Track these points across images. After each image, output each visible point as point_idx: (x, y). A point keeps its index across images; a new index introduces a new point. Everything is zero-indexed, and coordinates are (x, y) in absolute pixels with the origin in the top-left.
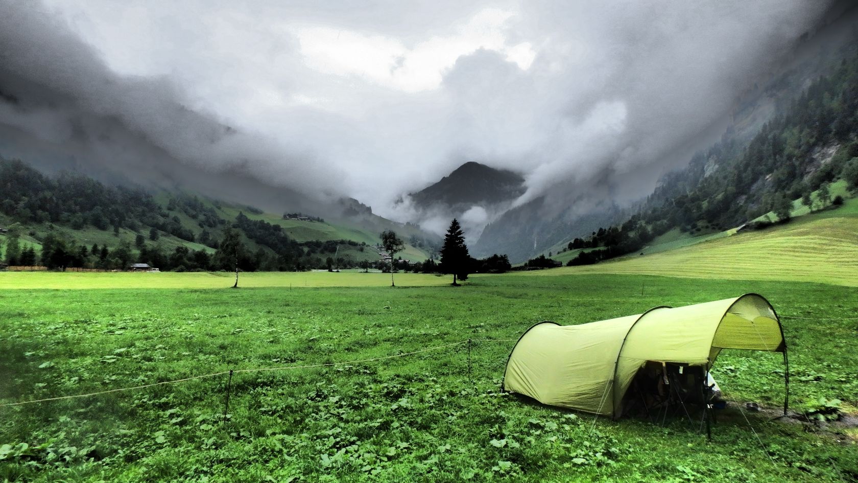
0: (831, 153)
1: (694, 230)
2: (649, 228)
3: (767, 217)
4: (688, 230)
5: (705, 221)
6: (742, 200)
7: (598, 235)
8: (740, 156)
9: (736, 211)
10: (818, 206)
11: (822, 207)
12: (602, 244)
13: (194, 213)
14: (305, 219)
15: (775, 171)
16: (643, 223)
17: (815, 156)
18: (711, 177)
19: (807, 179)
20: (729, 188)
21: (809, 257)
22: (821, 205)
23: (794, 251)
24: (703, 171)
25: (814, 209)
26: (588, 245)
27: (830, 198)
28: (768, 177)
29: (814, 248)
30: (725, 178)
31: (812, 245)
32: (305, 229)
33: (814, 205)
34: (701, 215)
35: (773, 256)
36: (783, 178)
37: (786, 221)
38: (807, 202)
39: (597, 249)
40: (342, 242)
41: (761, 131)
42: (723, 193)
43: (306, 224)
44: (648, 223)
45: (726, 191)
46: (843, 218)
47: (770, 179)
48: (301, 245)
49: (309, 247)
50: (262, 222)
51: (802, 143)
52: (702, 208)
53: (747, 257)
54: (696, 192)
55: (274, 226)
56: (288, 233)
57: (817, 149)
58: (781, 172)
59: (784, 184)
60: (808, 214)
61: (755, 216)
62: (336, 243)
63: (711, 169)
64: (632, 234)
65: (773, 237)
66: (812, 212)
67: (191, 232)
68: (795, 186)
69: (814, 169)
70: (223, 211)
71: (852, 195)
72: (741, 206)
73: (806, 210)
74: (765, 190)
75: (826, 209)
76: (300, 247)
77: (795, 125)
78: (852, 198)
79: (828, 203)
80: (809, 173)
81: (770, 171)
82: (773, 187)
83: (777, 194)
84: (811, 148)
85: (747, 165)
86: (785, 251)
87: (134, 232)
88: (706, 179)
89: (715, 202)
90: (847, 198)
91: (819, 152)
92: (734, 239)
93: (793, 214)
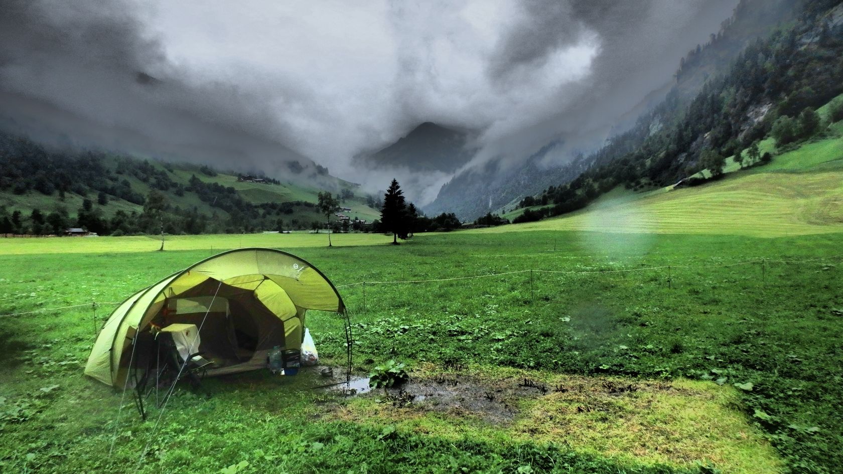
0: (764, 112)
1: (638, 187)
2: (596, 186)
3: (702, 174)
4: (633, 187)
5: (647, 178)
6: (682, 158)
7: (549, 193)
8: (682, 115)
9: (677, 169)
10: (748, 162)
11: (751, 164)
12: (552, 201)
13: (145, 176)
14: (259, 181)
15: (712, 129)
16: (591, 181)
17: (749, 115)
18: (655, 136)
19: (741, 137)
20: (671, 146)
21: (735, 211)
22: (751, 161)
23: (723, 206)
24: (648, 130)
25: (745, 165)
26: (538, 203)
27: (759, 154)
28: (706, 135)
29: (742, 203)
30: (668, 136)
31: (740, 200)
32: (260, 191)
33: (744, 161)
34: (644, 172)
35: (704, 211)
36: (720, 136)
37: (719, 177)
38: (738, 159)
39: (546, 207)
40: (298, 204)
41: (702, 91)
42: (665, 152)
43: (261, 186)
44: (595, 180)
45: (667, 149)
46: (769, 174)
47: (708, 138)
48: (256, 207)
49: (264, 209)
50: (216, 185)
51: (738, 101)
52: (645, 166)
53: (680, 212)
54: (640, 150)
55: (228, 188)
56: (242, 196)
57: (751, 108)
58: (717, 131)
59: (720, 142)
60: (739, 170)
61: (692, 172)
62: (292, 204)
63: (655, 128)
64: (579, 192)
65: (706, 193)
66: (743, 169)
67: (141, 195)
68: (730, 144)
69: (748, 127)
70: (175, 174)
71: (778, 151)
72: (682, 163)
73: (736, 166)
74: (703, 148)
75: (756, 165)
76: (256, 210)
77: (732, 85)
78: (779, 154)
79: (757, 160)
80: (742, 131)
81: (708, 129)
82: (710, 144)
83: (713, 151)
84: (745, 107)
85: (687, 125)
86: (716, 205)
87: (81, 197)
88: (651, 138)
89: (658, 160)
90: (775, 154)
91: (753, 111)
92: (670, 195)
93: (725, 170)
